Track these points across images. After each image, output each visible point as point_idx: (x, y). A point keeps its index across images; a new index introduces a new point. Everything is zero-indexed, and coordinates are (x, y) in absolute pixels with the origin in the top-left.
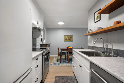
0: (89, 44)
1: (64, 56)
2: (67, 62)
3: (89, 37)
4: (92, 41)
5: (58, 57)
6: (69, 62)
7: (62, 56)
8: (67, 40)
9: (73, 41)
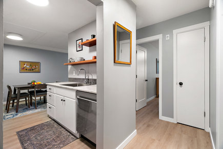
1: (24, 99)
2: (31, 108)
3: (70, 67)
4: (74, 72)
6: (37, 107)
7: (20, 100)
8: (26, 69)
9: (40, 72)
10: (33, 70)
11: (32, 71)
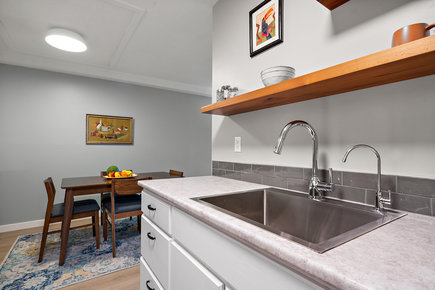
0: (218, 156)
3: (217, 120)
4: (238, 139)
5: (46, 232)
6: (118, 244)
8: (102, 136)
9: (131, 144)
10: (116, 137)
11: (113, 141)
